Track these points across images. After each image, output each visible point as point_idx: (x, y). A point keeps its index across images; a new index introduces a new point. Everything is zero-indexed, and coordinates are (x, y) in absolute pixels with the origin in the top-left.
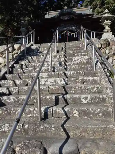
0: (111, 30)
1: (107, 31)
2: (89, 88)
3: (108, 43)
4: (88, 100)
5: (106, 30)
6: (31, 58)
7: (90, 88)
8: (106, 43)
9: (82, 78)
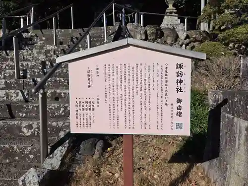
0: (176, 11)
1: (171, 13)
2: (51, 108)
3: (159, 32)
4: (32, 130)
5: (169, 11)
6: (6, 53)
7: (53, 108)
8: (155, 32)
9: (53, 91)
